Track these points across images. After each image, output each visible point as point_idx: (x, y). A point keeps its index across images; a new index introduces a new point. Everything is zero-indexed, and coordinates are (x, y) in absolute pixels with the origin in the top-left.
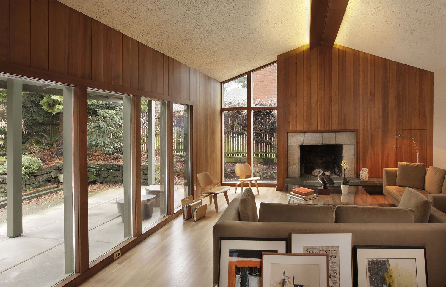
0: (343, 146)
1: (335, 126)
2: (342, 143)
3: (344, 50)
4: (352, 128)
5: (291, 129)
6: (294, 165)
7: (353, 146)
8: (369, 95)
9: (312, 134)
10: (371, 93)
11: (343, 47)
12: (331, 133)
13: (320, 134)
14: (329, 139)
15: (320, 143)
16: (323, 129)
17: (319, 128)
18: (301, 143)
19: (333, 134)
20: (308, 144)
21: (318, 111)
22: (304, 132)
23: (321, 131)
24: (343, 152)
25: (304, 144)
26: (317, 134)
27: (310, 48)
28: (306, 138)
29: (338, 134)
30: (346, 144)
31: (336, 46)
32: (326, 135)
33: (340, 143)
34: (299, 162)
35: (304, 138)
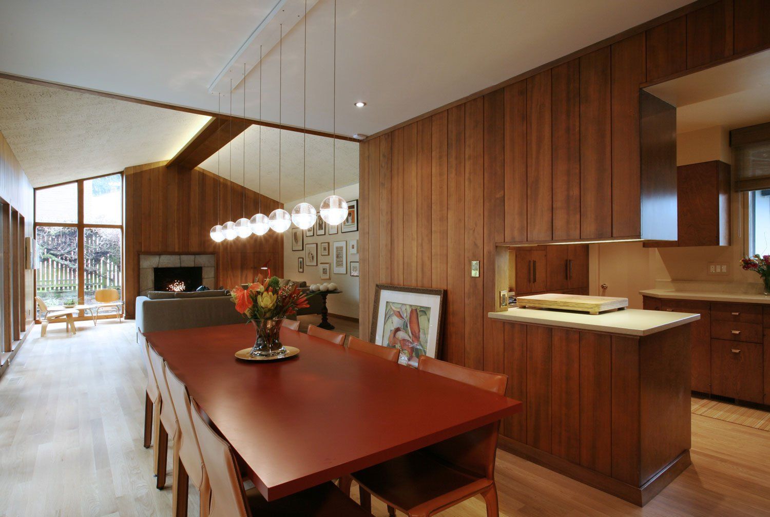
0: (203, 268)
1: (194, 247)
2: (202, 266)
3: (205, 173)
4: (212, 250)
5: (143, 250)
6: (147, 289)
7: (213, 269)
9: (168, 257)
11: (203, 170)
12: (190, 256)
13: (177, 257)
14: (188, 261)
15: (178, 265)
16: (181, 251)
17: (177, 250)
18: (155, 266)
19: (192, 257)
20: (164, 266)
21: (176, 232)
22: (159, 254)
23: (179, 254)
24: (203, 275)
25: (160, 266)
26: (174, 256)
27: (166, 165)
28: (161, 261)
29: (197, 256)
30: (206, 266)
31: (196, 168)
32: (184, 257)
33: (200, 266)
34: (153, 286)
35: (159, 261)
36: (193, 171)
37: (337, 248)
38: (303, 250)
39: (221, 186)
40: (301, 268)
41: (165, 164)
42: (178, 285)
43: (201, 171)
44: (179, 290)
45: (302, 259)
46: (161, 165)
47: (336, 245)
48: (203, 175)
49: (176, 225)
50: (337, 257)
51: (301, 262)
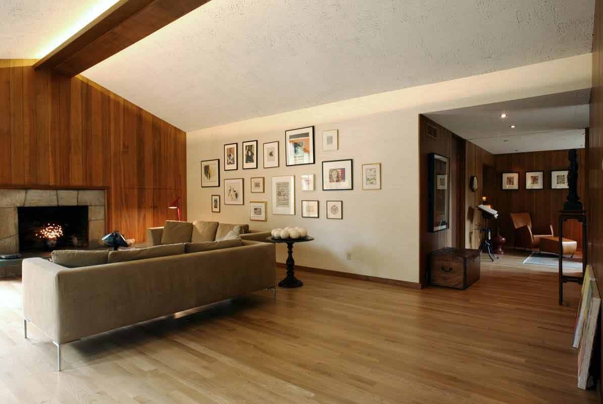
0: (90, 207)
1: (77, 180)
2: (88, 204)
4: (101, 184)
6: (8, 237)
7: (103, 208)
8: (122, 146)
9: (40, 192)
10: (124, 145)
12: (70, 192)
13: (53, 193)
14: (68, 198)
15: (54, 204)
16: (58, 184)
17: (52, 183)
18: (18, 205)
19: (74, 193)
20: (33, 205)
21: (51, 160)
22: (26, 188)
23: (56, 188)
24: (89, 215)
25: (27, 205)
26: (48, 191)
27: (34, 66)
28: (28, 198)
29: (81, 192)
30: (93, 204)
31: (77, 76)
32: (63, 193)
33: (85, 204)
34: (17, 233)
35: (26, 198)
36: (72, 79)
37: (278, 185)
38: (219, 186)
39: (112, 104)
40: (216, 207)
41: (32, 64)
42: (52, 230)
43: (86, 81)
44: (54, 236)
45: (218, 197)
46: (25, 64)
47: (275, 180)
48: (88, 87)
49: (50, 150)
50: (279, 194)
51: (216, 201)
